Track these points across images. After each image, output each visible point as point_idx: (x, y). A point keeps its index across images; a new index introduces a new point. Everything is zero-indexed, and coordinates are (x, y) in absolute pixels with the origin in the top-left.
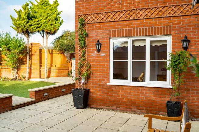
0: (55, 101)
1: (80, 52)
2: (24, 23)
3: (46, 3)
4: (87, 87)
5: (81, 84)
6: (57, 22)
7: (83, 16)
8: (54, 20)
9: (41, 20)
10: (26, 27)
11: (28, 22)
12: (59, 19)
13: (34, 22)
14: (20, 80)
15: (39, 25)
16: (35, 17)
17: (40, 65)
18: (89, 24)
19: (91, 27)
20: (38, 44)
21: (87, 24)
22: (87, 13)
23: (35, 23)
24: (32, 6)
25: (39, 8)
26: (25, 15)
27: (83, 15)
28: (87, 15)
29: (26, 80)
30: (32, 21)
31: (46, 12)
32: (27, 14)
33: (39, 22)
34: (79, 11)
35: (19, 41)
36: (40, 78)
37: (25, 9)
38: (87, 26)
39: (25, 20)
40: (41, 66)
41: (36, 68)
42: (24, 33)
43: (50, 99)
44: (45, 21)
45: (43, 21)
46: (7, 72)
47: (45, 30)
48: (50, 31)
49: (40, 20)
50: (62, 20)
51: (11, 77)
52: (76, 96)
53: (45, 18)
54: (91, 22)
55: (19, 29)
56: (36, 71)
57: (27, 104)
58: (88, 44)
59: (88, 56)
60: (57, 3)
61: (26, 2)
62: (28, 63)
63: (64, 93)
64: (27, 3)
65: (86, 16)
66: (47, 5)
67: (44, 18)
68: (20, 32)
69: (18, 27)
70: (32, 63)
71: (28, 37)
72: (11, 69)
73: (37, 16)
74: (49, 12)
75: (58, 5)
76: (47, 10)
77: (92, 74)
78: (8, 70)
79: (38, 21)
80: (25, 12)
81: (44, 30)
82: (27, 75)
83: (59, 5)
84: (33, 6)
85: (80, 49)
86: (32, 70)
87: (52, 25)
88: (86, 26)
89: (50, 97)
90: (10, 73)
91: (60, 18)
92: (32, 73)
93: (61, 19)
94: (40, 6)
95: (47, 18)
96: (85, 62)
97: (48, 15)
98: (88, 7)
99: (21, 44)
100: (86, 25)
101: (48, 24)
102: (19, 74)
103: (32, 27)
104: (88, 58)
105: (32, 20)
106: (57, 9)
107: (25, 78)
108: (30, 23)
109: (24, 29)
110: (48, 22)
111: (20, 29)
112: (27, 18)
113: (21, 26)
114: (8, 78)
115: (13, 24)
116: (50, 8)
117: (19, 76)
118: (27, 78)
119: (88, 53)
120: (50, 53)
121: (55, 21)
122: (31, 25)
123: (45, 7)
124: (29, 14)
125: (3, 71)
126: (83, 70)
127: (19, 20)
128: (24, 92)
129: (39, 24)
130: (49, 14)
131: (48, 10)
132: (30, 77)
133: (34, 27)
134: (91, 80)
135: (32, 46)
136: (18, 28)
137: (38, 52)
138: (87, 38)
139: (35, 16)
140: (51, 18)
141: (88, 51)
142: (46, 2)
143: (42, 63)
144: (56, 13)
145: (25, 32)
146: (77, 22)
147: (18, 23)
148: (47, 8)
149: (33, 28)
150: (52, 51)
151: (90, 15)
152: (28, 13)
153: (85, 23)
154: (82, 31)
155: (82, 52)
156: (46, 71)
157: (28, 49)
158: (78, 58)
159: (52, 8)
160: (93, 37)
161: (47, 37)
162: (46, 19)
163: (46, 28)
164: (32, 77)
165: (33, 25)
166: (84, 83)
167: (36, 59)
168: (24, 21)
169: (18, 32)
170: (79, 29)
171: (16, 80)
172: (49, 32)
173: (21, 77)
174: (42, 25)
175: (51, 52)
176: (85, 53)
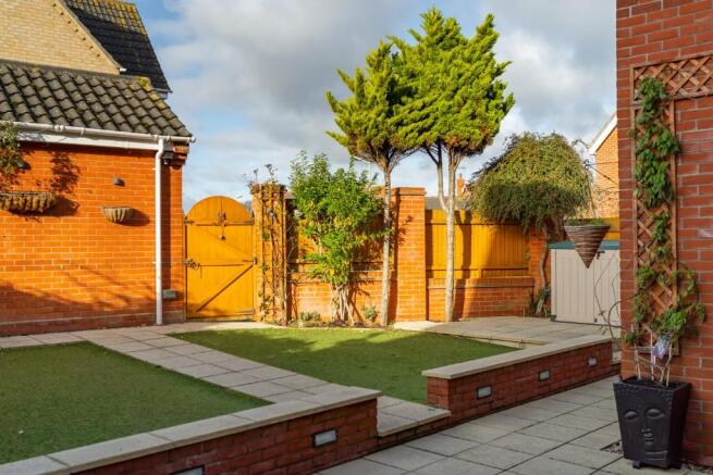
0: (525, 423)
1: (640, 223)
2: (379, 115)
3: (449, 36)
4: (679, 373)
5: (653, 359)
6: (493, 103)
7: (656, 72)
8: (484, 98)
9: (436, 100)
10: (384, 133)
11: (390, 114)
12: (499, 91)
13: (411, 111)
14: (360, 324)
15: (429, 121)
16: (410, 93)
17: (427, 271)
18: (683, 103)
19: (695, 115)
20: (420, 192)
21: (675, 101)
22: (676, 53)
23: (412, 116)
24: (400, 54)
25: (424, 59)
26: (381, 86)
27: (657, 65)
28: (677, 62)
29: (379, 326)
30: (402, 108)
31: (454, 71)
32: (387, 83)
33: (426, 111)
34: (635, 52)
35: (358, 184)
36: (427, 319)
37: (377, 66)
38: (675, 109)
39: (380, 107)
40: (429, 273)
41: (415, 283)
42: (373, 153)
43: (498, 409)
44: (448, 103)
45: (441, 104)
46: (317, 295)
47: (447, 138)
48: (468, 140)
49: (431, 104)
50: (511, 97)
51: (329, 313)
52: (631, 413)
53: (448, 92)
54: (697, 94)
55: (358, 142)
56: (414, 292)
57: (423, 429)
58: (681, 186)
59: (682, 240)
60: (490, 33)
61: (381, 42)
62: (386, 264)
63: (546, 389)
64: (385, 43)
65: (672, 69)
66: (454, 42)
67: (444, 94)
68: (360, 152)
69: (356, 131)
70: (399, 262)
71: (387, 165)
72: (330, 286)
73: (420, 88)
74: (461, 71)
75: (493, 41)
76: (455, 61)
77: (705, 319)
78: (319, 290)
79: (424, 107)
80: (381, 78)
81: (444, 137)
82: (382, 309)
83: (499, 39)
84: (404, 54)
85: (643, 208)
86: (399, 290)
87: (473, 116)
88: (670, 114)
89: (500, 404)
90: (324, 299)
91: (502, 87)
92: (399, 299)
93: (505, 94)
94: (429, 52)
95: (455, 91)
96: (670, 266)
97: (461, 80)
98: (678, 28)
99: (366, 196)
100: (672, 108)
101: (460, 116)
102: (354, 305)
103: (402, 131)
104: (682, 247)
105: (403, 104)
106: (492, 55)
107: (374, 319)
108: (398, 117)
109: (377, 141)
110: (460, 106)
111: (360, 142)
112: (387, 99)
113: (366, 129)
114: (318, 318)
115: (339, 124)
116: (467, 53)
117: (355, 309)
118: (381, 320)
119: (681, 228)
120: (460, 224)
121: (487, 100)
122: (400, 124)
123: (449, 54)
124: (393, 83)
125: (304, 292)
126: (659, 301)
127: (357, 106)
128: (395, 378)
129: (427, 116)
130: (463, 78)
131: (458, 61)
132: (391, 316)
133: (412, 131)
134: (700, 346)
135: (399, 201)
136: (353, 136)
137: (420, 221)
138: (676, 164)
139: (411, 88)
140: (471, 93)
141: (682, 219)
142: (451, 33)
143: (434, 263)
144: (488, 69)
145: (379, 149)
146: (628, 95)
147: (354, 118)
148: (454, 57)
149: (407, 135)
150: (468, 214)
151: (688, 61)
152: (389, 80)
153: (667, 100)
154: (652, 134)
155: (652, 223)
156: (448, 294)
157: (387, 212)
158: (635, 247)
159: (474, 52)
160: (705, 155)
161: (454, 164)
162: (453, 97)
163: (452, 132)
164: (401, 317)
165: (407, 124)
166: (666, 356)
167: (414, 247)
168: (377, 109)
169: (353, 152)
170: (640, 127)
171: (348, 325)
172: (464, 143)
173: (362, 313)
174: (439, 122)
175: (463, 218)
176: (669, 227)
